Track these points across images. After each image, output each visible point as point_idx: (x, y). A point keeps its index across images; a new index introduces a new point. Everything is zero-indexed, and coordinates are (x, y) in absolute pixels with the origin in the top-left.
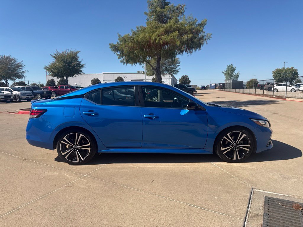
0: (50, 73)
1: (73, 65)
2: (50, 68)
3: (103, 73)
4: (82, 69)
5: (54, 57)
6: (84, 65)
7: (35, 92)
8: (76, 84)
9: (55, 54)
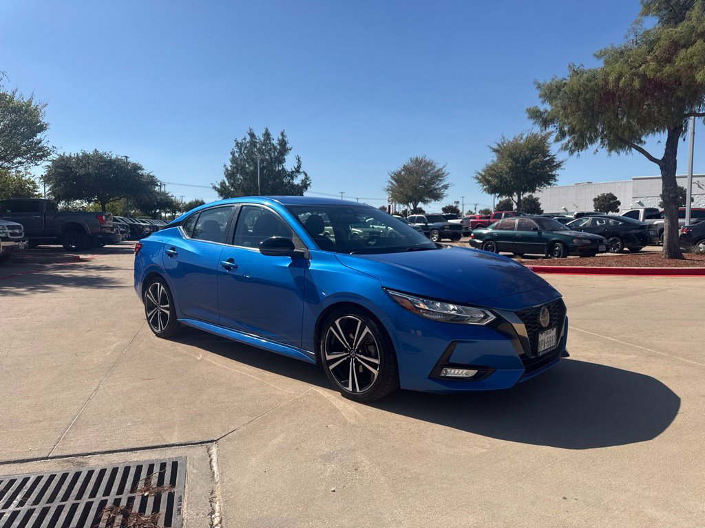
0: (485, 187)
1: (532, 165)
2: (483, 177)
3: (634, 179)
4: (554, 173)
5: (495, 150)
6: (562, 162)
7: (430, 226)
8: (565, 209)
9: (499, 145)
